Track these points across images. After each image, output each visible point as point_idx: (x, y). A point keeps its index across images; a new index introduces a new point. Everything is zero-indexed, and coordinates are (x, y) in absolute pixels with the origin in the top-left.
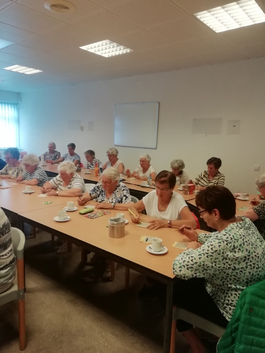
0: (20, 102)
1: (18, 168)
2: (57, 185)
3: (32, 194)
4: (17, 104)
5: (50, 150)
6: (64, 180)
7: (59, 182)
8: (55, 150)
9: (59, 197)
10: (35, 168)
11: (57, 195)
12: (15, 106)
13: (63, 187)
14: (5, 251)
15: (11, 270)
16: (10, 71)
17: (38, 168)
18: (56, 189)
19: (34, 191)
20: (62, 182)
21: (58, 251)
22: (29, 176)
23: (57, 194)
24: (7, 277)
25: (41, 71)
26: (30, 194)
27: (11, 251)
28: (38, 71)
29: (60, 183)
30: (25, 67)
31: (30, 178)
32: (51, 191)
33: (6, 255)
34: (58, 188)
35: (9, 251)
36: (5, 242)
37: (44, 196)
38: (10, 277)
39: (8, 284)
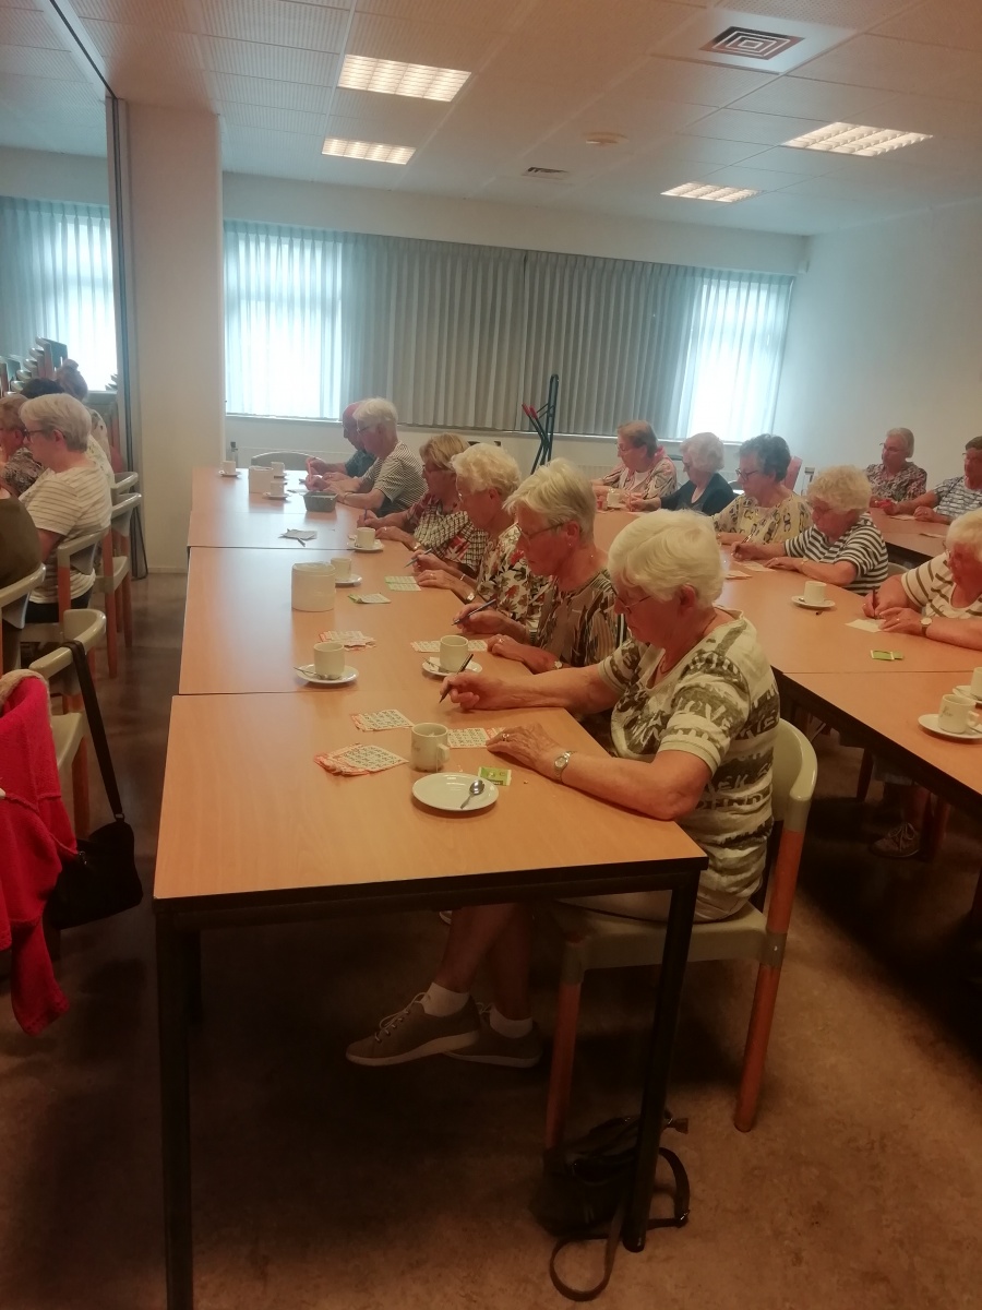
0: (802, 271)
1: (775, 514)
2: (927, 595)
3: (824, 614)
4: (791, 279)
5: (886, 458)
6: (958, 579)
7: (937, 584)
8: (908, 460)
9: (927, 643)
10: (851, 522)
11: (921, 633)
12: (784, 287)
13: (948, 605)
14: (748, 789)
15: (754, 858)
16: (804, 149)
17: (862, 522)
18: (918, 608)
19: (831, 604)
20: (950, 583)
21: (881, 844)
22: (822, 546)
23: (924, 628)
24: (739, 877)
25: (922, 137)
26: (819, 610)
27: (765, 793)
28: (911, 138)
29: (943, 587)
30: (863, 129)
31: (823, 554)
32: (898, 613)
33: (750, 802)
34: (928, 605)
35: (760, 792)
36: (755, 757)
37: (872, 626)
38: (747, 878)
39: (739, 899)
